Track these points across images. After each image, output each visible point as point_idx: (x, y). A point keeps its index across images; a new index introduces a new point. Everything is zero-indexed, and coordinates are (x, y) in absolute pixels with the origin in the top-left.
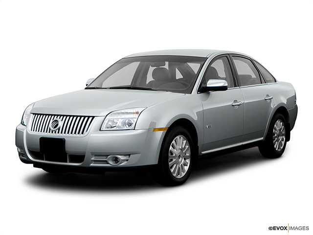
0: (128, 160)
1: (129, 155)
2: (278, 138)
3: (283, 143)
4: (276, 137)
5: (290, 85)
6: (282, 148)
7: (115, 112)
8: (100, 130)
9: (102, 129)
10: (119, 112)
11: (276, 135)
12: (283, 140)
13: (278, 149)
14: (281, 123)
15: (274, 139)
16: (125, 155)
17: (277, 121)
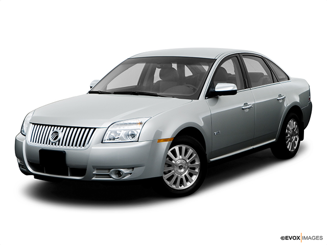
0: (131, 174)
1: (133, 168)
2: (291, 138)
3: (296, 142)
4: (289, 137)
5: (304, 81)
6: (295, 148)
7: (118, 123)
8: (102, 142)
9: (104, 142)
10: (122, 122)
11: (289, 135)
12: (296, 140)
13: (292, 149)
14: (295, 123)
15: (287, 140)
16: (128, 168)
17: (290, 121)
